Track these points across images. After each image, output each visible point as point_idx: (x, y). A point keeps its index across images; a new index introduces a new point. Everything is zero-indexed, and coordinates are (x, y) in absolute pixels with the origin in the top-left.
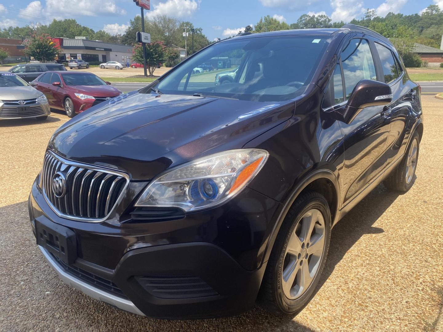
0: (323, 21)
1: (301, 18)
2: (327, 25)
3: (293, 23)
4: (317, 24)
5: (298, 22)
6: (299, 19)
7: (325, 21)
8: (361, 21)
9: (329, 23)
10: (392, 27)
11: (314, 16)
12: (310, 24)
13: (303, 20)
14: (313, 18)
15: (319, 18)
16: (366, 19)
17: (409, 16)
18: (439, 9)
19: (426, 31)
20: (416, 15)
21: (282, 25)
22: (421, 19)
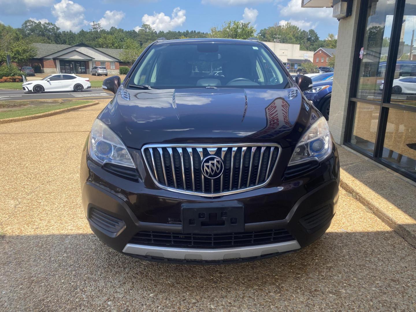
0: (50, 28)
1: (26, 23)
2: (56, 33)
3: (17, 28)
4: (45, 31)
5: (22, 27)
6: (23, 24)
7: (53, 29)
8: (89, 32)
9: (58, 31)
10: (120, 39)
11: (40, 23)
12: (38, 31)
13: (29, 25)
14: (39, 25)
15: (46, 25)
16: (94, 30)
17: (129, 31)
18: (151, 28)
19: (145, 45)
20: (134, 31)
21: (8, 29)
22: (138, 35)
